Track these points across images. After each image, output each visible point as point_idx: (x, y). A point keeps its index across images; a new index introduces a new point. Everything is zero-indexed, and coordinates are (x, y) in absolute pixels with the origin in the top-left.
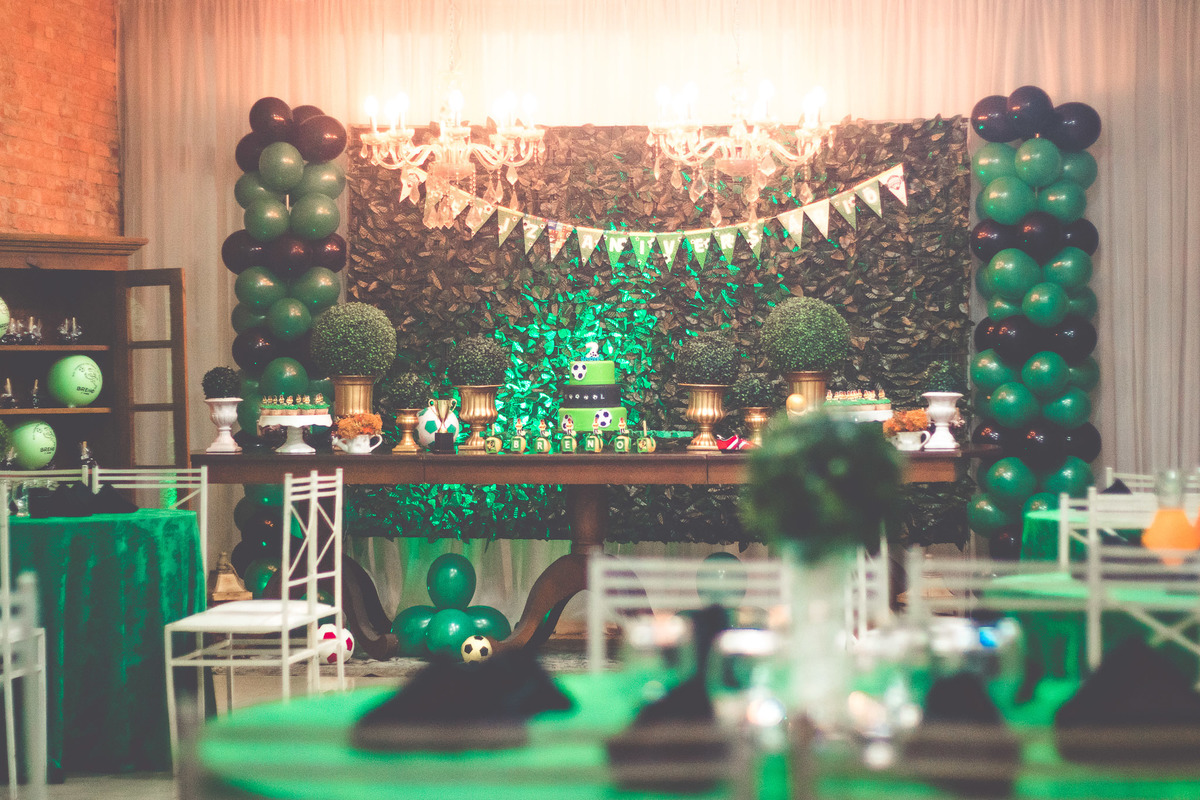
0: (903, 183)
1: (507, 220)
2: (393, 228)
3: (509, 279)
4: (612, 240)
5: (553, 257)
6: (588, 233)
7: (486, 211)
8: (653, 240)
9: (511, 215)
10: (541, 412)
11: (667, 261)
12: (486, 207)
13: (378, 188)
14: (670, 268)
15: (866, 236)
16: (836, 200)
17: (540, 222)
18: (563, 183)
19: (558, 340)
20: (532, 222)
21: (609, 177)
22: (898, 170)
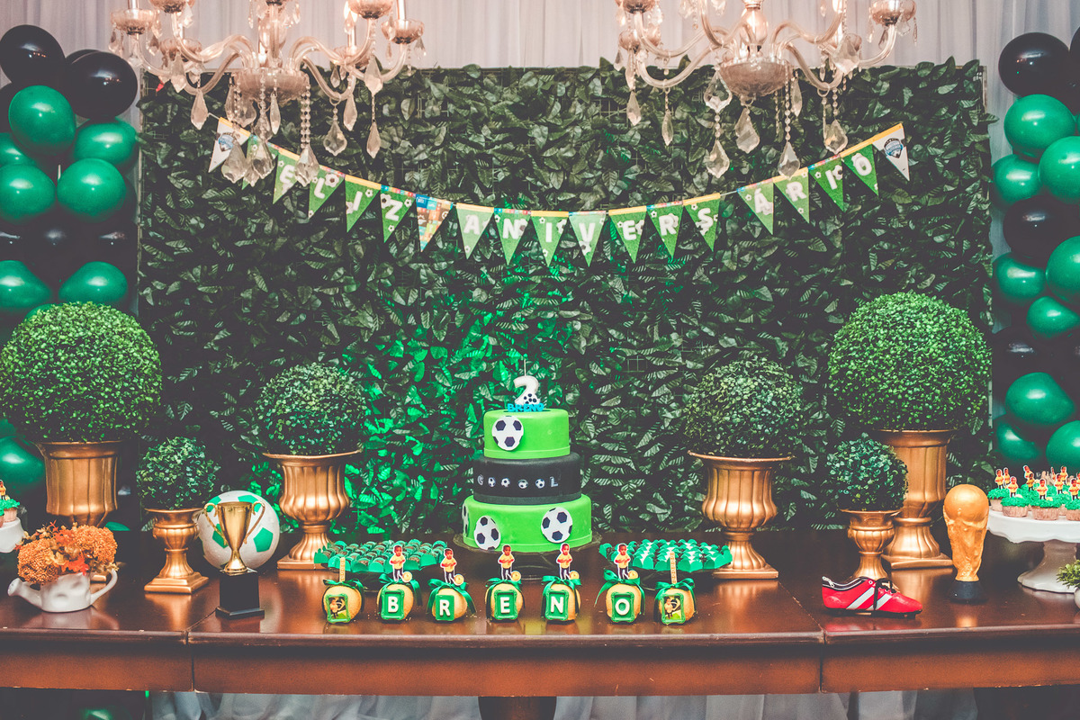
0: (904, 149)
1: (359, 195)
2: (202, 208)
3: (361, 278)
4: (507, 222)
5: (423, 246)
6: (472, 213)
7: (328, 183)
8: (564, 222)
9: (364, 189)
10: (407, 461)
11: (584, 252)
12: (329, 177)
13: (182, 154)
14: (589, 261)
15: (855, 220)
16: (817, 169)
17: (406, 197)
18: (437, 144)
19: (429, 361)
20: (394, 197)
21: (499, 137)
22: (898, 132)
